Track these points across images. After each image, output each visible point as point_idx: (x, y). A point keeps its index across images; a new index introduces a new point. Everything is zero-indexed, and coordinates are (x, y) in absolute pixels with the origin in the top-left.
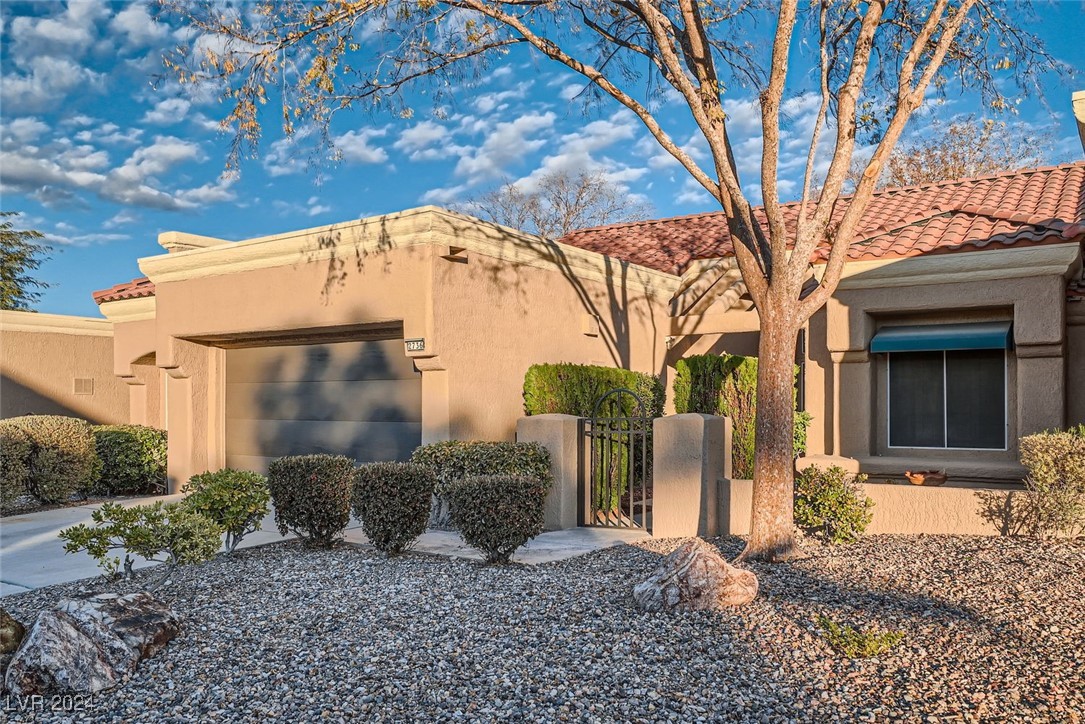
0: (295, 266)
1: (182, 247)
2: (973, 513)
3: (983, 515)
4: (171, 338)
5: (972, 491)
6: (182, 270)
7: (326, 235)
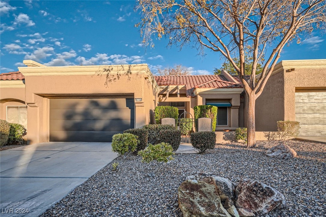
0: (92, 76)
1: (34, 65)
2: (263, 136)
3: (265, 136)
4: (33, 94)
5: (263, 132)
6: (40, 72)
7: (107, 68)
